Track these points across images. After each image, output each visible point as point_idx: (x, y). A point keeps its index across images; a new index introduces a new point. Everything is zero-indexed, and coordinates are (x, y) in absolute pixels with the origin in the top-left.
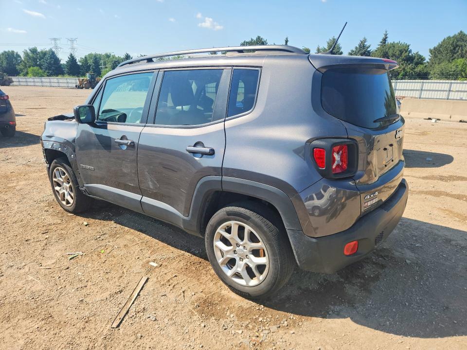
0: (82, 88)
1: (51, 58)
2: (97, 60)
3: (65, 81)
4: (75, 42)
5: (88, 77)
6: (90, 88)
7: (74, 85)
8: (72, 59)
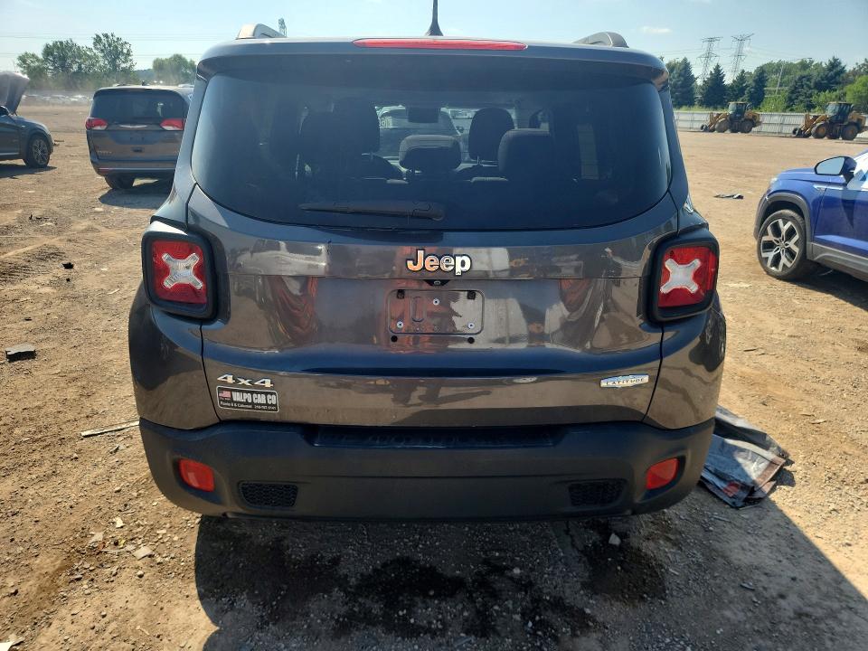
0: (713, 131)
1: (680, 75)
2: (765, 75)
3: (688, 117)
4: (746, 42)
5: (731, 109)
6: (728, 131)
7: (698, 125)
8: (717, 76)
